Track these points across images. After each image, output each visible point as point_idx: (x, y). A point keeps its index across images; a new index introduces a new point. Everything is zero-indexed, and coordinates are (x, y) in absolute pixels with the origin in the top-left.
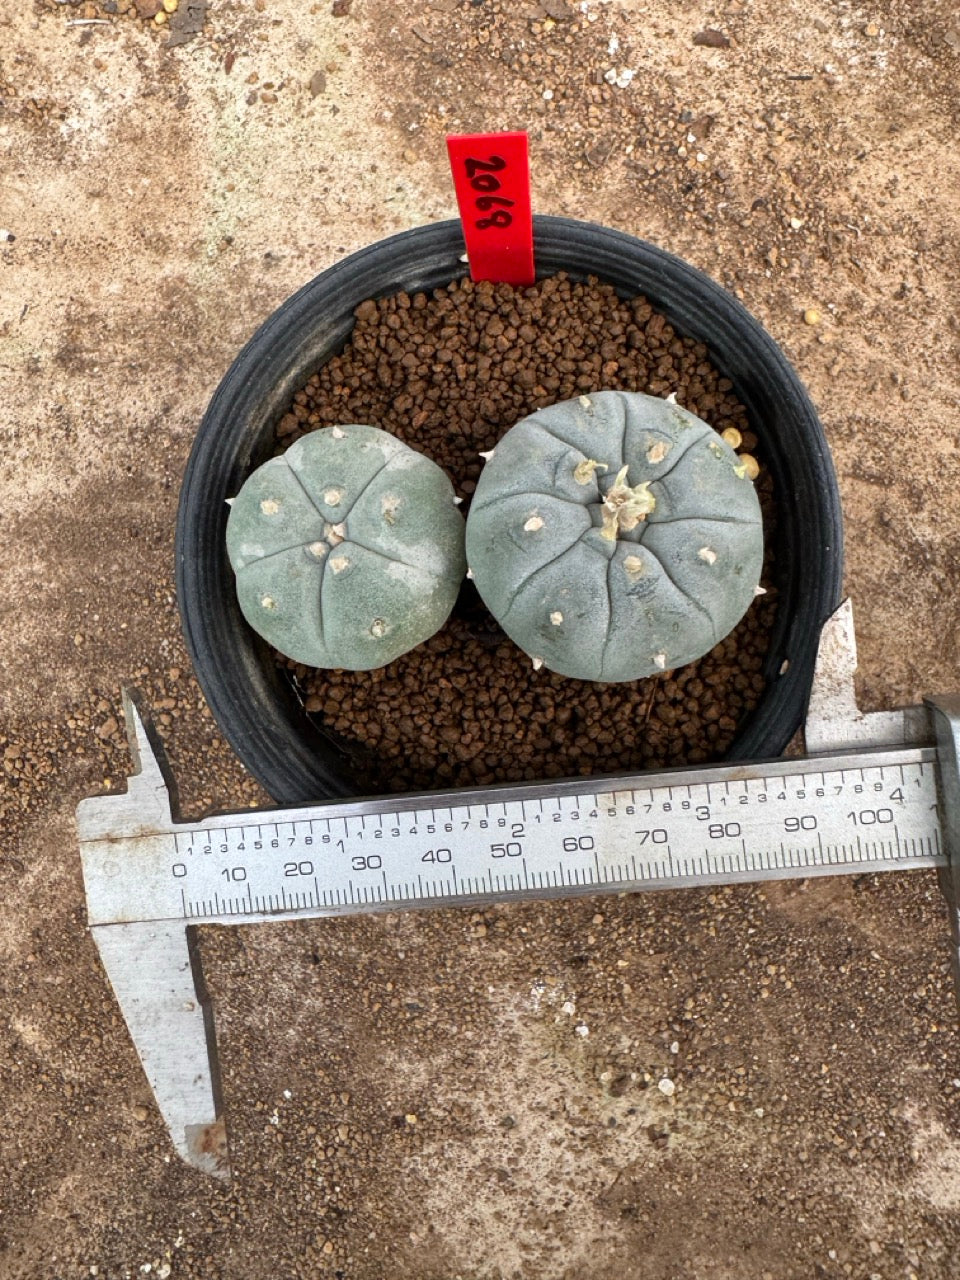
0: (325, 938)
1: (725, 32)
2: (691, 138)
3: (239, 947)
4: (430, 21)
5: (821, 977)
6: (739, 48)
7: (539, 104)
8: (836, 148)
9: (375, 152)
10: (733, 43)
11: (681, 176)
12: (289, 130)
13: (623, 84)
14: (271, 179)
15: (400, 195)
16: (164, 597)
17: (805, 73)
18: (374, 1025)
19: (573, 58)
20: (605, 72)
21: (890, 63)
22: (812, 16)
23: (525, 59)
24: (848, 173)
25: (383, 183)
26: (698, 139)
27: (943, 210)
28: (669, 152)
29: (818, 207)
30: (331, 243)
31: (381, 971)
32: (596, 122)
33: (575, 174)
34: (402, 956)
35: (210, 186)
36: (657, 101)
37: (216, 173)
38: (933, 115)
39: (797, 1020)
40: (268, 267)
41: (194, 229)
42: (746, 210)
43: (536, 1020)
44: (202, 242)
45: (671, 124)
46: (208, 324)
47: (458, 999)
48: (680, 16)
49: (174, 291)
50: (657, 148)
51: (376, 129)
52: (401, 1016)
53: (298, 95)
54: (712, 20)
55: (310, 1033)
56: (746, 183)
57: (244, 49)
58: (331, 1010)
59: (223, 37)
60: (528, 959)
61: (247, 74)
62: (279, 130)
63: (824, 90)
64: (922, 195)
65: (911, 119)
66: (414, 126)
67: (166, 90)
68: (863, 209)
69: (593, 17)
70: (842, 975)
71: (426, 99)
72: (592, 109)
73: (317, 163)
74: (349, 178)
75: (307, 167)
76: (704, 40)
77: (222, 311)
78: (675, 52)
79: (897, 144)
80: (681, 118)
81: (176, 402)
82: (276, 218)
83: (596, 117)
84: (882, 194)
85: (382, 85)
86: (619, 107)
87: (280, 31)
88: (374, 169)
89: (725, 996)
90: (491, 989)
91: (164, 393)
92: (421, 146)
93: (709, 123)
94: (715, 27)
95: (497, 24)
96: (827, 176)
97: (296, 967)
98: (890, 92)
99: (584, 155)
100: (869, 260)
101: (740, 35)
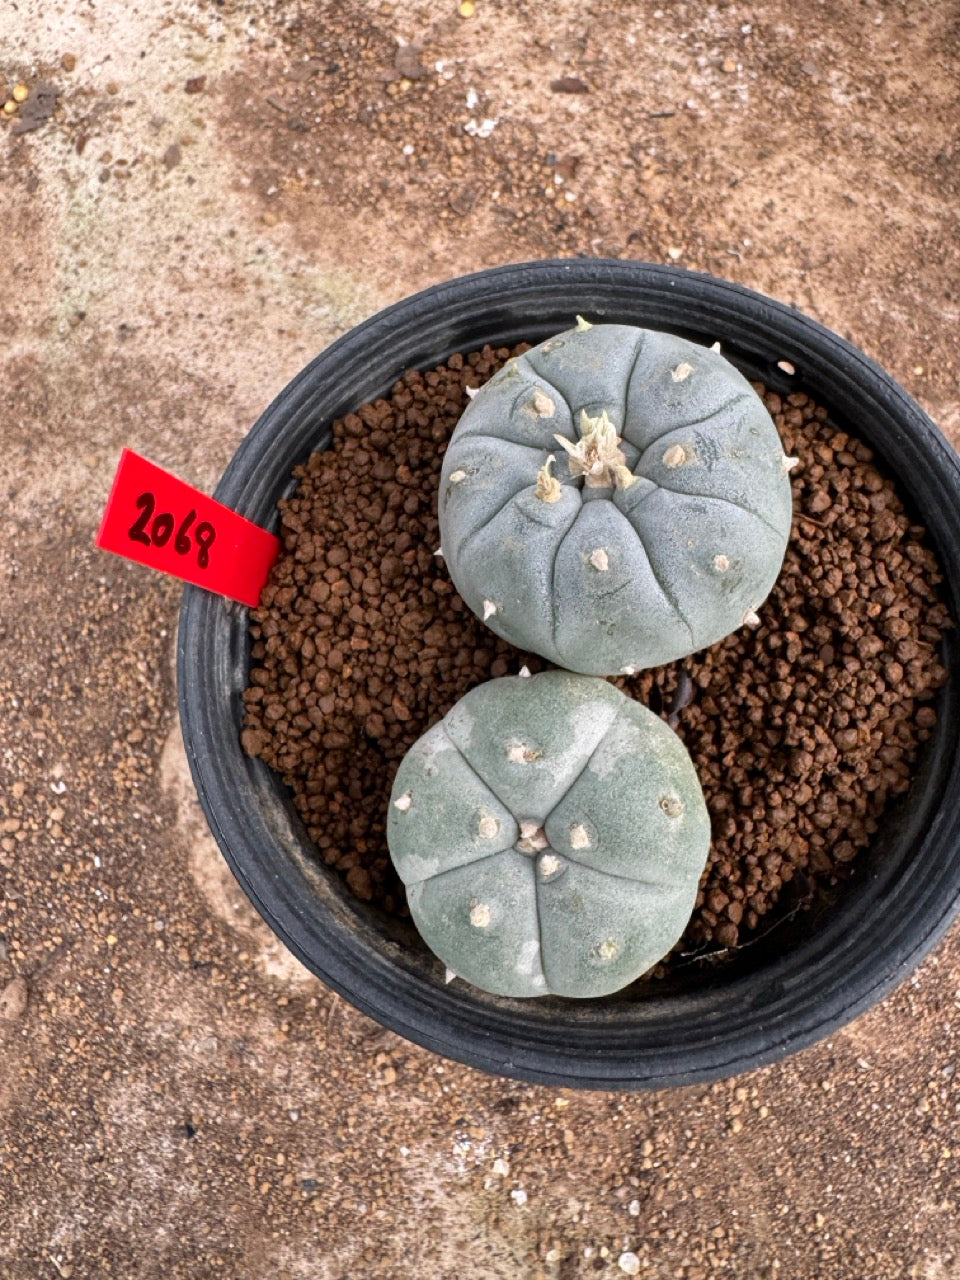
0: (200, 1102)
1: (583, 79)
2: (558, 180)
3: (97, 1123)
4: (285, 92)
5: (803, 1097)
6: (599, 93)
7: (400, 160)
8: (707, 177)
9: (233, 218)
10: (592, 88)
11: (551, 216)
12: (144, 203)
13: (484, 134)
14: (125, 253)
15: (260, 258)
16: (8, 700)
17: (669, 109)
18: (263, 1212)
19: (432, 114)
20: (464, 124)
21: (752, 94)
22: (669, 59)
23: (383, 118)
24: (722, 200)
25: (242, 247)
26: (566, 180)
27: (824, 229)
28: (537, 195)
29: (695, 235)
30: (190, 310)
31: (269, 1140)
32: (459, 172)
33: (441, 223)
34: (294, 1117)
35: (62, 262)
36: (520, 148)
37: (67, 250)
38: (802, 140)
39: (779, 1157)
40: (123, 338)
41: (44, 307)
42: (622, 243)
43: (463, 1188)
44: (53, 319)
45: (536, 167)
46: (59, 401)
47: (365, 1166)
48: (538, 68)
49: (22, 370)
50: (524, 192)
51: (234, 197)
52: (296, 1197)
53: (153, 169)
54: (568, 69)
55: (186, 1230)
56: (618, 218)
57: (97, 130)
58: (209, 1198)
59: (74, 120)
60: (446, 1106)
61: (99, 153)
62: (134, 204)
63: (689, 124)
64: (801, 215)
65: (779, 144)
66: (272, 190)
67: (16, 174)
68: (743, 233)
69: (449, 75)
70: (826, 1093)
71: (284, 163)
72: (455, 159)
73: (174, 233)
74: (208, 245)
75: (163, 237)
76: (563, 87)
77: (74, 387)
78: (534, 101)
79: (769, 169)
80: (545, 161)
81: (24, 485)
82: (131, 290)
83: (459, 167)
84: (760, 217)
85: (239, 153)
86: (481, 157)
87: (132, 112)
88: (232, 234)
89: (689, 1134)
90: (405, 1151)
91: (11, 477)
92: (280, 208)
93: (574, 165)
94: (572, 75)
95: (353, 88)
96: (701, 205)
97: (165, 1144)
98: (756, 122)
99: (449, 205)
100: (755, 283)
101: (598, 81)
